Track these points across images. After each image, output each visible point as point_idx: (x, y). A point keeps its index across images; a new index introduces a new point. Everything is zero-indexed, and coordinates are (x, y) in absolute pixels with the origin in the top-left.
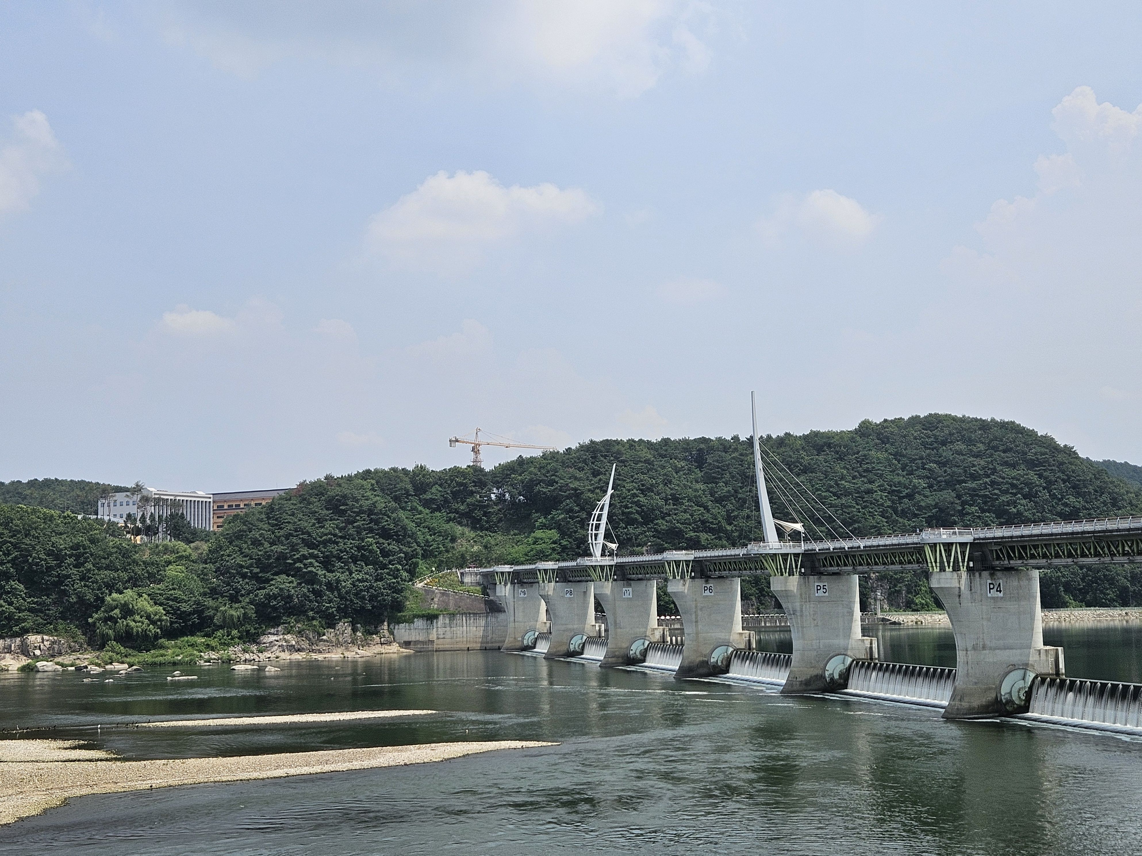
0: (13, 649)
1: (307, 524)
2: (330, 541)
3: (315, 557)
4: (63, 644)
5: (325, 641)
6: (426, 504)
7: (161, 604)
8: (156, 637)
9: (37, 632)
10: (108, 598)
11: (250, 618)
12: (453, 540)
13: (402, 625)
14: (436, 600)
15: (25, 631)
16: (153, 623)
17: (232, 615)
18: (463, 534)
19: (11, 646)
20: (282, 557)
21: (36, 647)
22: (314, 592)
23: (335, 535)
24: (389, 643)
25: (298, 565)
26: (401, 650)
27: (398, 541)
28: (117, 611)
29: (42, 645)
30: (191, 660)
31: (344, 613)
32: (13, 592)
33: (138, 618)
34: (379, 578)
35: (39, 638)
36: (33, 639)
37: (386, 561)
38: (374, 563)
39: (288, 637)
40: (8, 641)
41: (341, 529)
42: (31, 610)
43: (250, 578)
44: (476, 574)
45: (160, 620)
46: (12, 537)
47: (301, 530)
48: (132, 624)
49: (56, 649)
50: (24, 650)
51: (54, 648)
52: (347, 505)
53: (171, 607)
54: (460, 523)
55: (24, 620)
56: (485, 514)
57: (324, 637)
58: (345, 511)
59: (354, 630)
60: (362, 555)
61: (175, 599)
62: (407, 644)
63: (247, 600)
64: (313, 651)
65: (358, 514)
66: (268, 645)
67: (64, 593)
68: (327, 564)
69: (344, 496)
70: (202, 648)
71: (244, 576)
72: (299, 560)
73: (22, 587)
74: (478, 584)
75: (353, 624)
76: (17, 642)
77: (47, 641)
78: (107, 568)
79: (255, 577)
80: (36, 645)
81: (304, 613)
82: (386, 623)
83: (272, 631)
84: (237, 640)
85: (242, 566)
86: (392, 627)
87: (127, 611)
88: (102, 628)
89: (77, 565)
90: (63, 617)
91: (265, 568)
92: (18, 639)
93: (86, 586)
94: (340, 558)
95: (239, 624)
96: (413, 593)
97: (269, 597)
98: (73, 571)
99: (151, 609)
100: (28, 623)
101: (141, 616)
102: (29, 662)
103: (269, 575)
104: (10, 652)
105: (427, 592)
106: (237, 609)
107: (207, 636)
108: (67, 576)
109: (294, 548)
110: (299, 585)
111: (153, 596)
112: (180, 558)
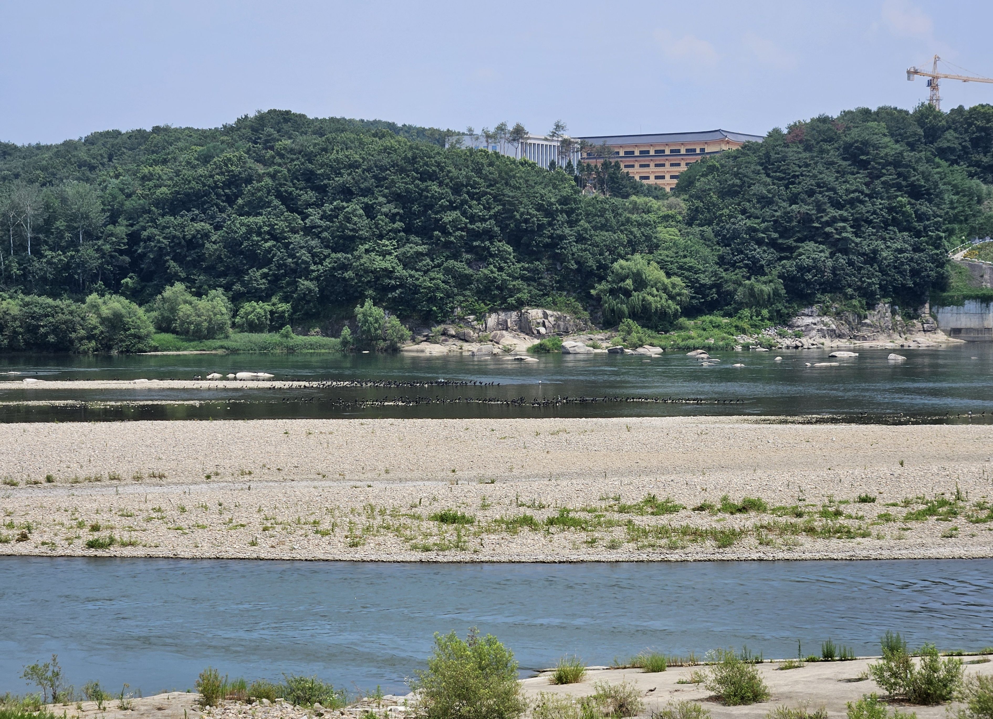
0: (509, 325)
1: (829, 177)
2: (857, 199)
3: (845, 220)
4: (569, 321)
5: (868, 325)
7: (675, 274)
8: (676, 315)
9: (535, 305)
10: (614, 265)
11: (779, 294)
12: (980, 201)
13: (947, 309)
14: (986, 277)
15: (520, 304)
16: (671, 297)
17: (762, 291)
18: (989, 192)
19: (507, 321)
20: (806, 219)
21: (538, 323)
22: (850, 262)
23: (862, 192)
24: (933, 330)
25: (828, 229)
26: (951, 339)
27: (929, 200)
28: (629, 282)
29: (546, 321)
30: (727, 345)
31: (883, 289)
32: (501, 254)
33: (654, 290)
34: (917, 249)
35: (540, 312)
36: (535, 313)
37: (919, 226)
38: (909, 227)
39: (826, 319)
40: (502, 316)
41: (867, 184)
42: (523, 278)
43: (767, 245)
45: (679, 294)
46: (488, 187)
47: (825, 185)
48: (650, 298)
49: (562, 327)
50: (525, 327)
51: (559, 326)
52: (868, 154)
53: (687, 278)
54: (984, 180)
55: (519, 290)
57: (867, 321)
58: (867, 162)
59: (894, 313)
60: (894, 219)
61: (690, 269)
62: (956, 332)
63: (775, 272)
64: (855, 337)
65: (884, 166)
66: (803, 328)
67: (558, 258)
68: (857, 229)
69: (865, 143)
70: (733, 330)
71: (760, 242)
72: (828, 223)
73: (511, 249)
75: (892, 304)
76: (513, 316)
77: (551, 316)
78: (604, 227)
79: (773, 244)
80: (538, 321)
81: (841, 289)
82: (927, 306)
83: (806, 311)
84: (768, 321)
85: (755, 230)
86: (934, 309)
87: (641, 282)
88: (610, 302)
89: (571, 224)
90: (561, 289)
91: (785, 233)
92: (514, 314)
93: (586, 250)
94: (869, 222)
95: (769, 302)
96: (955, 266)
97: (801, 269)
98: (567, 231)
99: (666, 281)
100: (525, 296)
101: (658, 291)
102: (537, 342)
103: (791, 242)
104: (506, 329)
105: (973, 267)
106: (765, 283)
107: (730, 315)
108: (562, 237)
109: (820, 208)
110: (832, 255)
111: (663, 265)
112: (666, 218)
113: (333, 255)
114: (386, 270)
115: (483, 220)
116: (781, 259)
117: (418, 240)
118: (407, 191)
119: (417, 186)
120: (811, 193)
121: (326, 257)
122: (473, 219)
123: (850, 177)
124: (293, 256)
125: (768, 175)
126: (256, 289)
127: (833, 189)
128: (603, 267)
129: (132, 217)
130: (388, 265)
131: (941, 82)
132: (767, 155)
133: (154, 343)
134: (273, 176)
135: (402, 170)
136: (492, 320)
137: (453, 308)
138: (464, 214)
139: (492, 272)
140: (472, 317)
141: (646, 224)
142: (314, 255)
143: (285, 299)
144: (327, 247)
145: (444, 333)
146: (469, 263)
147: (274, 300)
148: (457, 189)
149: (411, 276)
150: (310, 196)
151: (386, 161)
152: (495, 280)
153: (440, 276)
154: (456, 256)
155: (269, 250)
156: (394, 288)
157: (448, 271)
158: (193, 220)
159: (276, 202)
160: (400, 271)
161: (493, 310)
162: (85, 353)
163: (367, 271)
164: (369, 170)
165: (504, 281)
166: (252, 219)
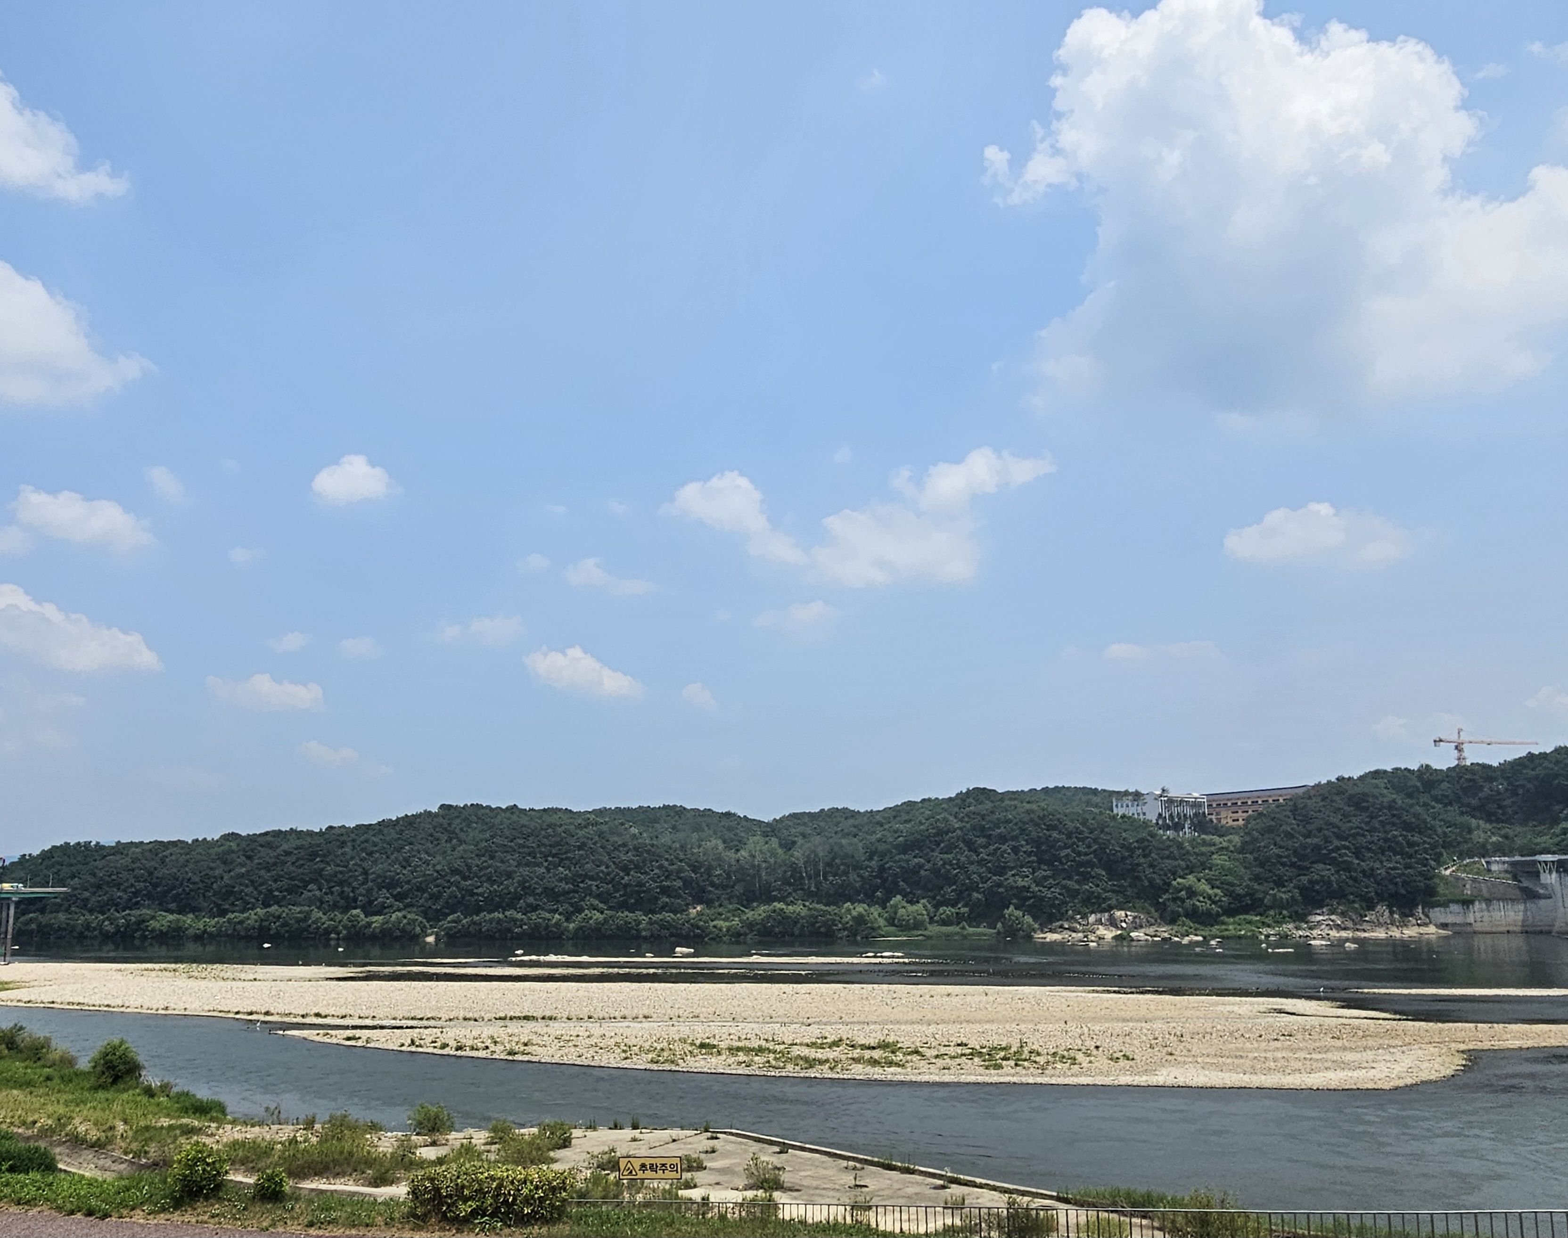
0: (1103, 922)
1: (1335, 819)
2: (1358, 834)
3: (1348, 848)
4: (1143, 919)
5: (1367, 921)
6: (1436, 799)
7: (1218, 888)
8: (1218, 915)
9: (1120, 909)
10: (1174, 883)
11: (1296, 900)
12: (1470, 831)
13: (1436, 909)
14: (1468, 886)
15: (1110, 908)
16: (1214, 902)
17: (1282, 898)
18: (1478, 827)
19: (1101, 919)
20: (1317, 848)
21: (1122, 921)
22: (1351, 877)
23: (1362, 829)
24: (1426, 925)
25: (1334, 855)
26: (1440, 931)
27: (1420, 833)
28: (1183, 893)
29: (1126, 919)
30: (1253, 935)
31: (1381, 898)
32: (1098, 877)
33: (1201, 899)
34: (1408, 866)
35: (1123, 913)
36: (1119, 914)
37: (1411, 851)
38: (1401, 854)
39: (1333, 917)
40: (1099, 916)
41: (1366, 824)
42: (1113, 891)
43: (1290, 866)
44: (1504, 863)
45: (1220, 901)
46: (1090, 833)
47: (1331, 824)
48: (1198, 903)
49: (1138, 923)
50: (1113, 923)
51: (1136, 922)
52: (1368, 802)
53: (1227, 890)
54: (1473, 817)
55: (1110, 899)
56: (1500, 807)
57: (1367, 919)
58: (1367, 808)
59: (1392, 913)
60: (1389, 846)
61: (1229, 884)
62: (1444, 926)
63: (1292, 885)
64: (1358, 930)
65: (1380, 810)
66: (1314, 924)
67: (1138, 878)
68: (1358, 854)
70: (1260, 925)
71: (1284, 865)
72: (1333, 851)
73: (1104, 873)
74: (1506, 872)
75: (1390, 907)
76: (1105, 916)
77: (1131, 916)
78: (1168, 857)
79: (1293, 865)
80: (1121, 919)
81: (1345, 896)
82: (1420, 907)
83: (1318, 911)
84: (1287, 919)
85: (1281, 857)
86: (1426, 910)
87: (1192, 893)
88: (1172, 906)
89: (1145, 856)
90: (1139, 898)
91: (1302, 858)
92: (1106, 914)
93: (1154, 873)
94: (1369, 849)
95: (1288, 906)
96: (1443, 878)
97: (1311, 882)
98: (1142, 860)
99: (1210, 892)
100: (1113, 902)
101: (1204, 898)
102: (1119, 932)
103: (1307, 864)
104: (1102, 924)
105: (1458, 879)
106: (1284, 892)
107: (1261, 915)
108: (1138, 865)
109: (1327, 840)
110: (1337, 872)
111: (1209, 881)
112: (1222, 849)
113: (995, 878)
114: (1024, 887)
115: (1086, 854)
116: (1299, 875)
117: (1046, 867)
118: (1039, 837)
119: (1045, 834)
120: (1320, 830)
121: (990, 878)
122: (1079, 854)
123: (1354, 819)
124: (969, 879)
125: (1295, 819)
126: (949, 899)
127: (1339, 828)
128: (1169, 884)
129: (882, 855)
130: (1026, 884)
133: (883, 933)
134: (961, 829)
135: (1037, 825)
136: (1092, 918)
137: (1067, 911)
138: (1073, 851)
139: (1091, 887)
140: (1078, 916)
141: (1203, 854)
142: (982, 878)
143: (965, 906)
144: (990, 873)
145: (1061, 927)
146: (1077, 882)
147: (959, 906)
148: (1069, 835)
149: (1040, 891)
150: (981, 841)
151: (1026, 818)
152: (1093, 893)
153: (1058, 890)
154: (1070, 878)
155: (956, 875)
156: (1031, 898)
157: (1064, 887)
158: (915, 857)
159: (962, 845)
160: (1034, 888)
161: (1092, 912)
162: (841, 938)
163: (1012, 888)
164: (1016, 824)
165: (1099, 893)
166: (946, 856)
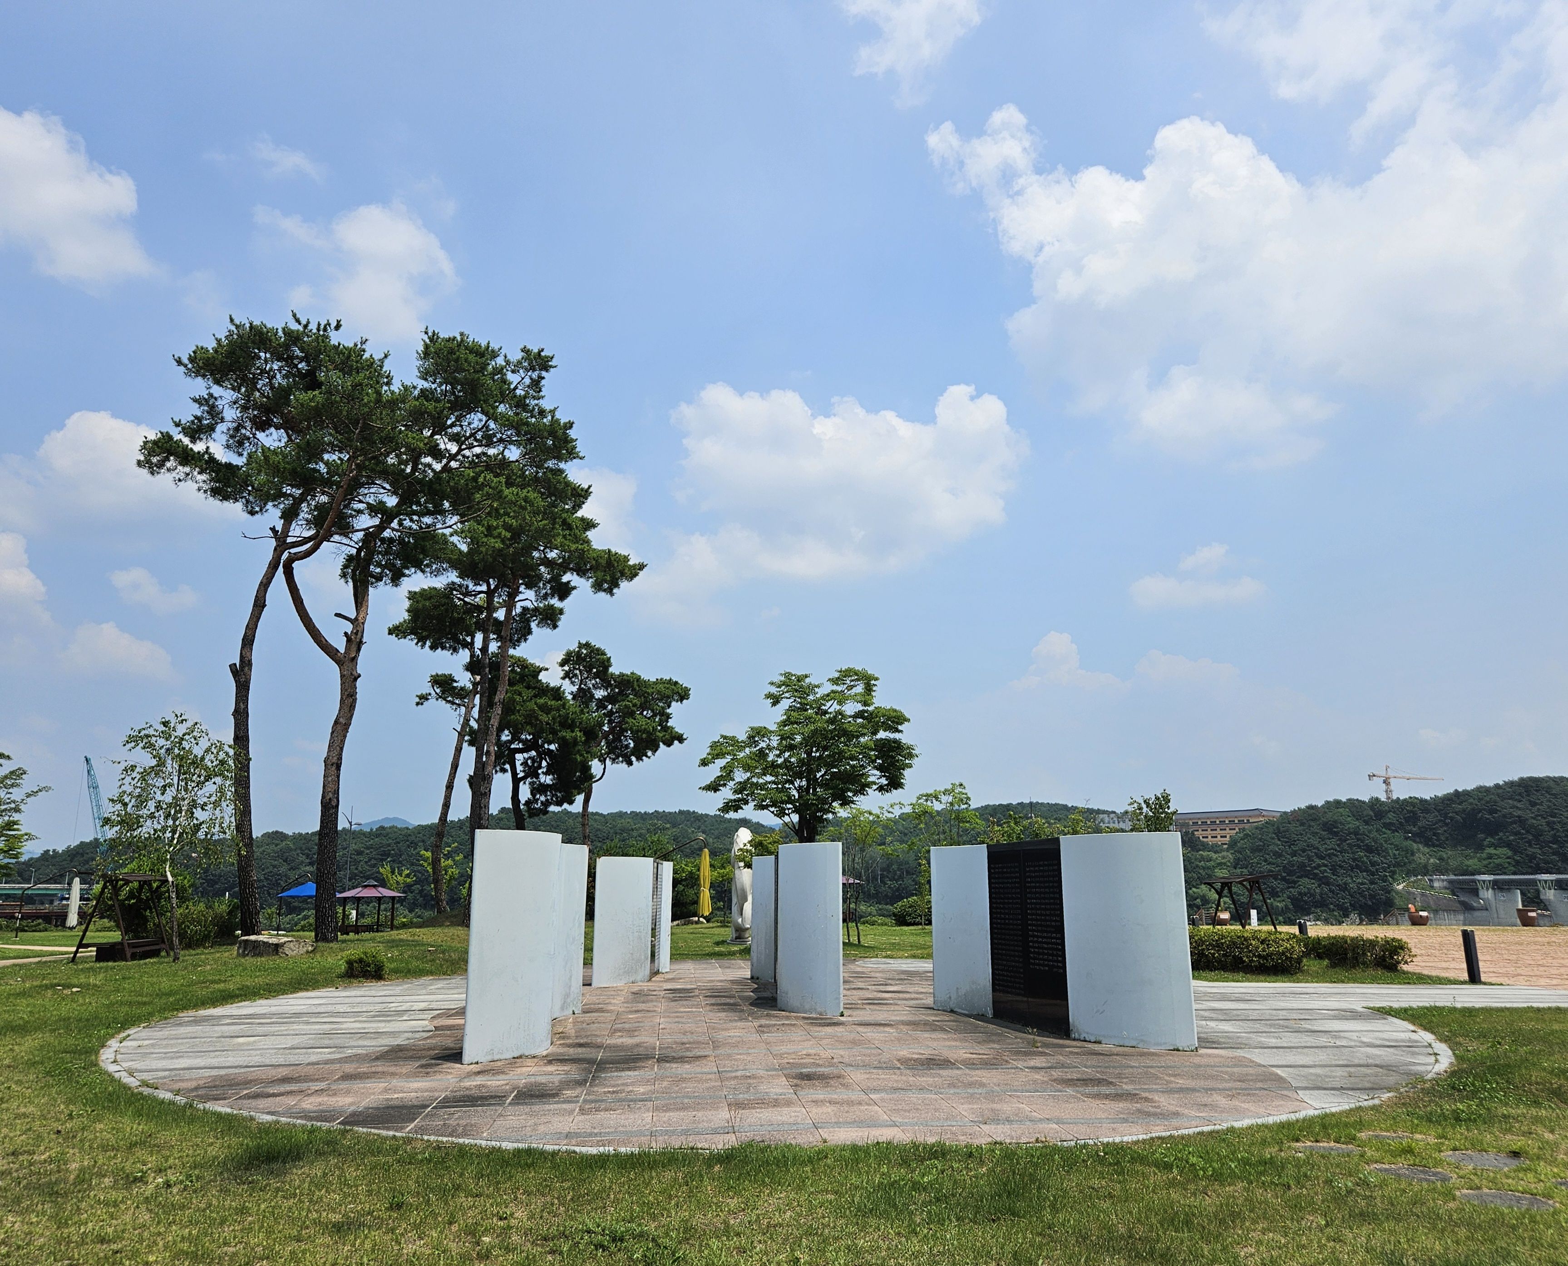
1: (1315, 841)
2: (1333, 854)
3: (1326, 866)
6: (1387, 826)
11: (1289, 908)
12: (1413, 854)
14: (1418, 899)
18: (1419, 850)
20: (1302, 866)
22: (1330, 891)
23: (1336, 850)
25: (1316, 871)
27: (1378, 854)
28: (1198, 900)
31: (1354, 907)
34: (1372, 883)
37: (1373, 869)
38: (1367, 871)
41: (1338, 845)
44: (1443, 880)
47: (1312, 846)
52: (1337, 828)
54: (1415, 841)
56: (1434, 834)
58: (1338, 833)
60: (1357, 865)
63: (1285, 896)
65: (1348, 835)
68: (1334, 871)
69: (1335, 822)
72: (1315, 868)
74: (1446, 888)
75: (1360, 915)
81: (1327, 906)
82: (1381, 915)
83: (1308, 919)
85: (1272, 872)
91: (1291, 873)
94: (1341, 867)
95: (1283, 912)
96: (1397, 892)
97: (1300, 894)
103: (1294, 879)
105: (1409, 893)
106: (1280, 902)
109: (1310, 859)
110: (1319, 886)
112: (1220, 864)
116: (1289, 888)
120: (1304, 851)
123: (1328, 842)
125: (1279, 840)
127: (1318, 849)
131: (1392, 781)
132: (1278, 828)
141: (1208, 868)
